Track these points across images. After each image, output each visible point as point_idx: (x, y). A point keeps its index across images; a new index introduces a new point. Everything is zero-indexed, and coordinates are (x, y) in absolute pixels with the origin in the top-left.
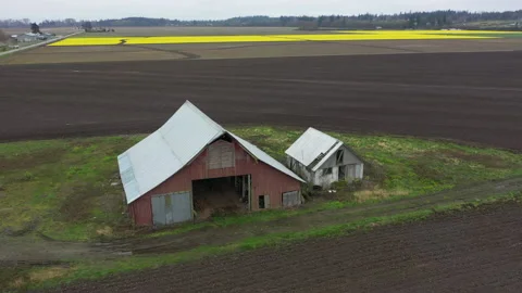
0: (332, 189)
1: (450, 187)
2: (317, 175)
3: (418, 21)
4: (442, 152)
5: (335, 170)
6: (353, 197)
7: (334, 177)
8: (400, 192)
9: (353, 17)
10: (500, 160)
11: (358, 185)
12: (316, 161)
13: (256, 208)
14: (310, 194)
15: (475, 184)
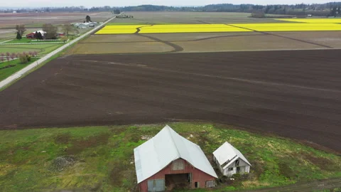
0: (232, 177)
1: (294, 182)
2: (225, 171)
3: (339, 11)
4: (302, 153)
5: (235, 169)
6: (241, 185)
7: (234, 172)
8: (266, 184)
9: (292, 6)
10: (332, 163)
11: (246, 177)
12: (226, 164)
13: (193, 187)
14: (221, 181)
15: (309, 182)
